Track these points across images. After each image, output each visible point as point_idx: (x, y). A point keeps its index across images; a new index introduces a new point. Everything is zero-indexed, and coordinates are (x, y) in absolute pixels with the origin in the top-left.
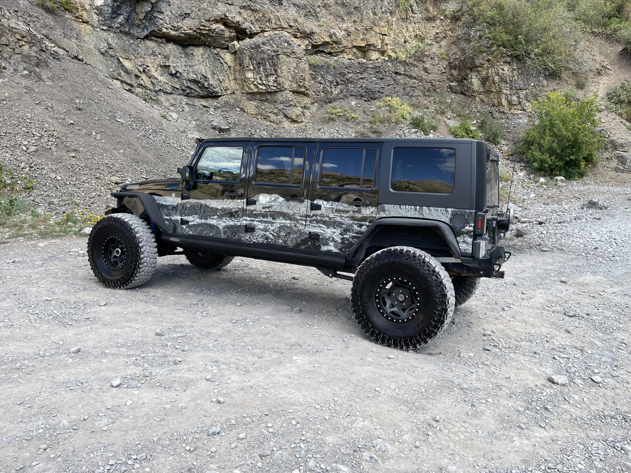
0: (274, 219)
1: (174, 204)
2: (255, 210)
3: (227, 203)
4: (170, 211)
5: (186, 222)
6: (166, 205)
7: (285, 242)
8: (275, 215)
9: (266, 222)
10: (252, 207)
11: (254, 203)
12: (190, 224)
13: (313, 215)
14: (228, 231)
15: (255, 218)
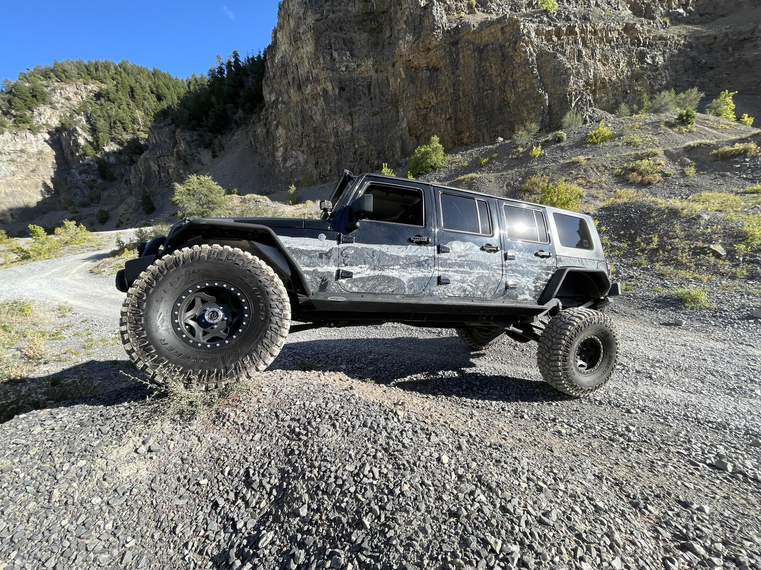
0: (471, 269)
1: (324, 249)
2: (449, 259)
3: (413, 251)
4: (316, 260)
5: (348, 275)
6: (307, 251)
7: (484, 293)
8: (472, 264)
9: (462, 272)
10: (443, 256)
11: (447, 251)
12: (354, 277)
13: (509, 265)
14: (415, 285)
15: (450, 267)
